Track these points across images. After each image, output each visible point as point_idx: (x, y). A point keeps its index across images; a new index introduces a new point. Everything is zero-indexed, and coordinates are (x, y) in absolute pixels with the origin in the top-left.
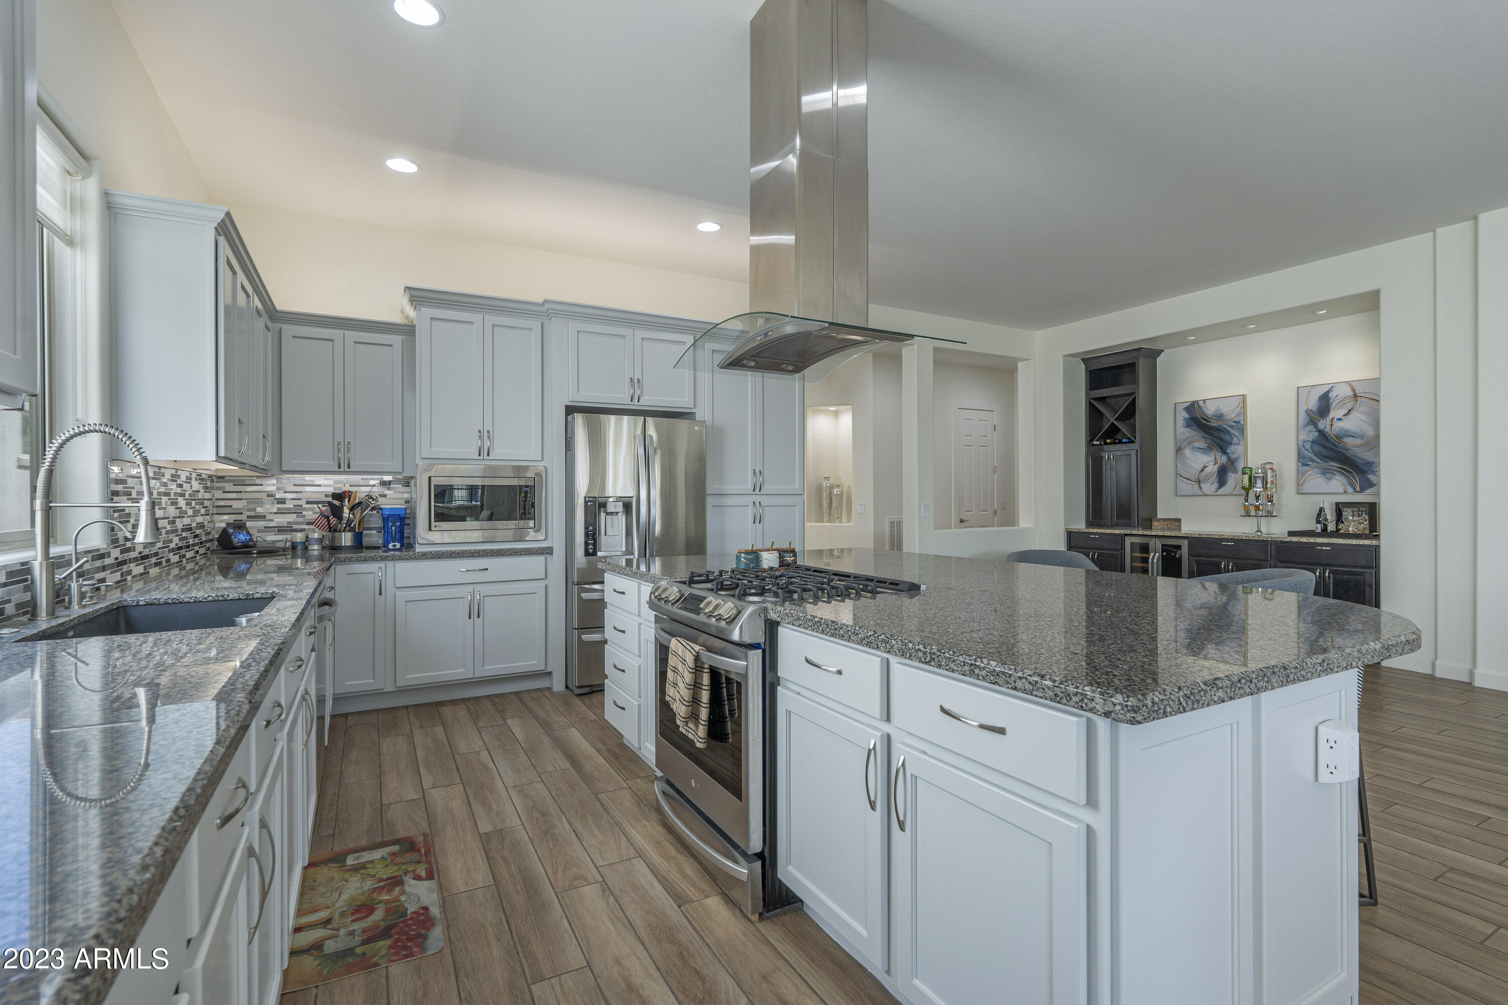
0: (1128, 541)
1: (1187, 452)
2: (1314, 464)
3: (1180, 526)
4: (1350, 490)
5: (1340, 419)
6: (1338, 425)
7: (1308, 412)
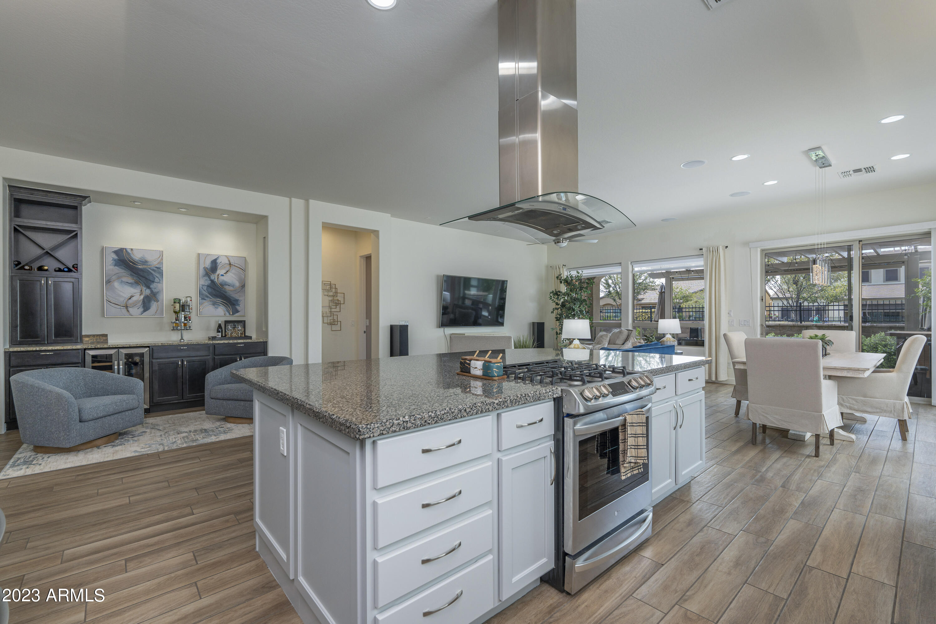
0: (89, 354)
1: (117, 284)
2: (208, 299)
3: (107, 340)
4: (227, 314)
5: (223, 275)
6: (221, 278)
7: (205, 269)
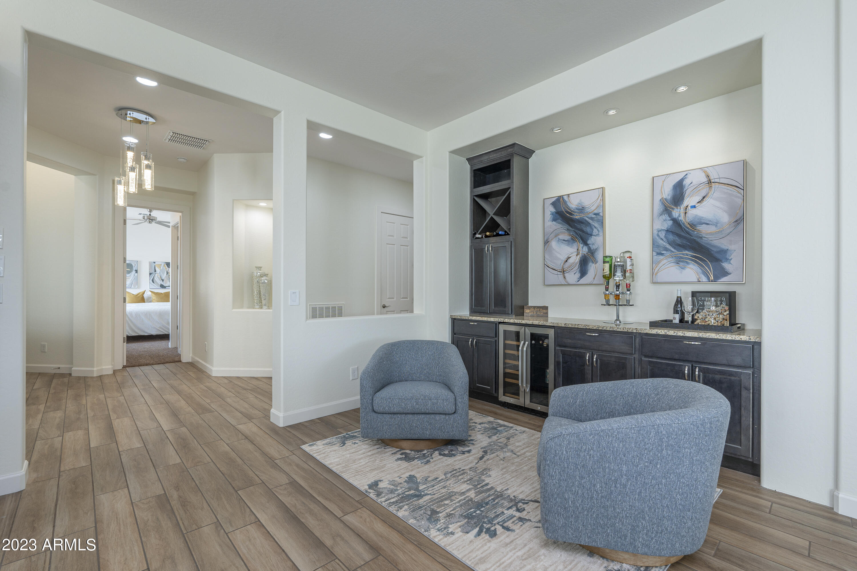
0: (502, 328)
1: (554, 244)
2: (668, 254)
3: (547, 313)
4: (704, 279)
5: (694, 207)
6: (692, 213)
7: (663, 201)
